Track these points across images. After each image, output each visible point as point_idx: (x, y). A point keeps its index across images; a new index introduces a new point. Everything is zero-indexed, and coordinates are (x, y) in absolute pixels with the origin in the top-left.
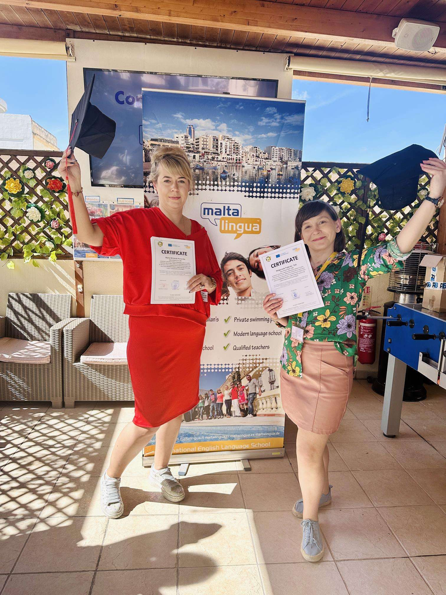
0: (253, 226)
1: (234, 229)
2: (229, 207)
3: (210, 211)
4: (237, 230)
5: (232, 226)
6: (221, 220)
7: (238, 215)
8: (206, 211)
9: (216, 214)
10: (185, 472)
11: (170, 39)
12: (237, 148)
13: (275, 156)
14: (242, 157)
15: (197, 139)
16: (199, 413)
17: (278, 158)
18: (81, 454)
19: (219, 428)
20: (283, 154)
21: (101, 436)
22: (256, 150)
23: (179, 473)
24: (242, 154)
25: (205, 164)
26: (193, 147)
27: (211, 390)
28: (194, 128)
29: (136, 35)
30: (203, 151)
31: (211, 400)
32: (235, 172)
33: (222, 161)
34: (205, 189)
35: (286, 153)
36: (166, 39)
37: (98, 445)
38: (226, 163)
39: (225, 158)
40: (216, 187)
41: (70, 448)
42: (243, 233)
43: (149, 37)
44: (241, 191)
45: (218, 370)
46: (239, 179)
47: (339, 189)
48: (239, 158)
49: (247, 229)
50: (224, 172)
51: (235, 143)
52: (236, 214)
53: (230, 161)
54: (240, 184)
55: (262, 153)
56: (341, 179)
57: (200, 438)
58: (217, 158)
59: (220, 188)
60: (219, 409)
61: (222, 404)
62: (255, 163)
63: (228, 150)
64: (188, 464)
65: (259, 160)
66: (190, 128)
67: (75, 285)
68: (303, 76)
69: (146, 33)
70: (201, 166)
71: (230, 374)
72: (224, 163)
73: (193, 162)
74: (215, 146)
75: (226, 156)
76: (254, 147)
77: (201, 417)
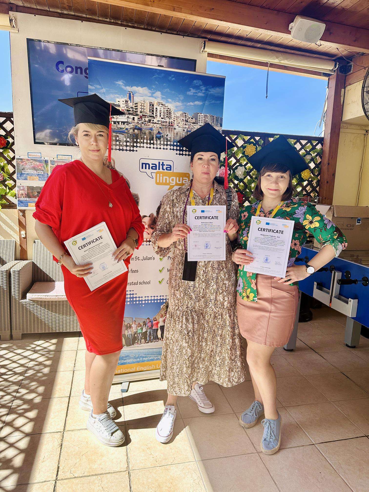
0: (183, 180)
1: (168, 182)
2: (163, 163)
3: (147, 165)
4: (170, 183)
5: (166, 179)
6: (156, 173)
7: (170, 170)
8: (144, 165)
9: (152, 169)
10: (127, 389)
11: (104, 19)
12: (170, 113)
13: (201, 122)
14: (174, 121)
15: (135, 104)
16: (138, 338)
17: (203, 123)
18: (32, 379)
19: (155, 350)
20: (207, 119)
21: (48, 363)
22: (186, 115)
23: (122, 390)
24: (174, 118)
25: (143, 125)
26: (133, 110)
27: (148, 318)
28: (133, 94)
29: (73, 13)
30: (141, 114)
31: (148, 327)
32: (168, 133)
33: (158, 124)
34: (143, 147)
35: (209, 119)
36: (100, 19)
37: (46, 370)
38: (161, 125)
39: (160, 121)
40: (152, 146)
41: (21, 374)
42: (175, 185)
43: (85, 16)
44: (173, 149)
45: (154, 301)
46: (171, 140)
47: (243, 153)
48: (172, 121)
49: (178, 182)
50: (159, 133)
51: (168, 108)
52: (169, 169)
53: (164, 124)
54: (172, 143)
55: (190, 118)
56: (246, 145)
57: (138, 360)
58: (153, 120)
59: (155, 146)
60: (155, 334)
61: (158, 329)
62: (184, 126)
63: (162, 114)
64: (128, 382)
65: (188, 124)
66: (130, 94)
67: (18, 231)
68: (216, 58)
69: (82, 12)
70: (140, 126)
71: (164, 304)
72: (159, 125)
73: (133, 123)
74: (151, 111)
75: (160, 119)
76: (184, 113)
77: (139, 342)
